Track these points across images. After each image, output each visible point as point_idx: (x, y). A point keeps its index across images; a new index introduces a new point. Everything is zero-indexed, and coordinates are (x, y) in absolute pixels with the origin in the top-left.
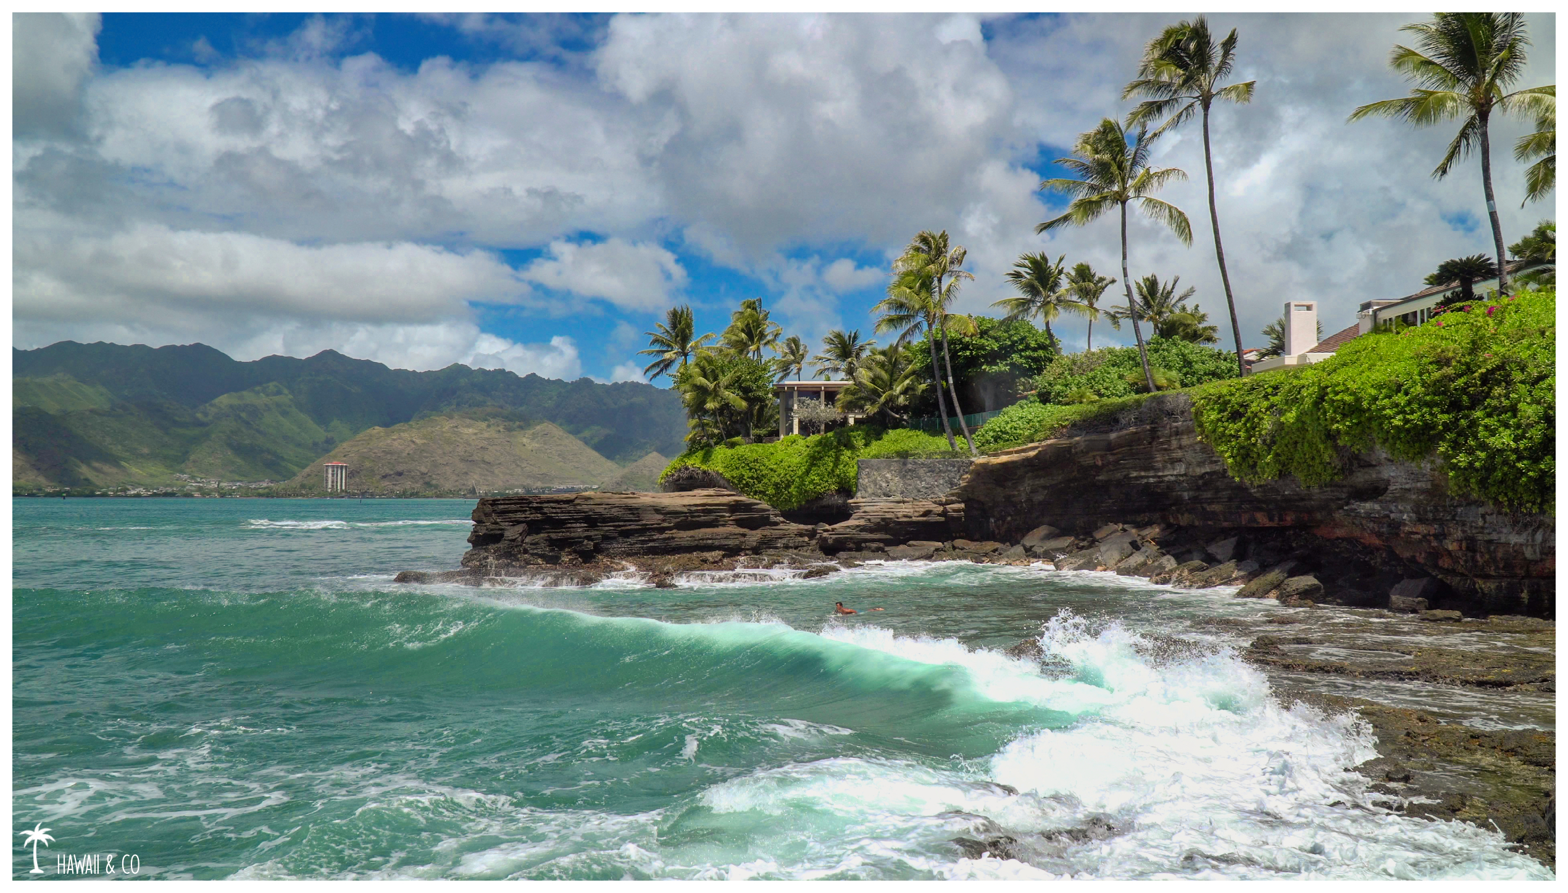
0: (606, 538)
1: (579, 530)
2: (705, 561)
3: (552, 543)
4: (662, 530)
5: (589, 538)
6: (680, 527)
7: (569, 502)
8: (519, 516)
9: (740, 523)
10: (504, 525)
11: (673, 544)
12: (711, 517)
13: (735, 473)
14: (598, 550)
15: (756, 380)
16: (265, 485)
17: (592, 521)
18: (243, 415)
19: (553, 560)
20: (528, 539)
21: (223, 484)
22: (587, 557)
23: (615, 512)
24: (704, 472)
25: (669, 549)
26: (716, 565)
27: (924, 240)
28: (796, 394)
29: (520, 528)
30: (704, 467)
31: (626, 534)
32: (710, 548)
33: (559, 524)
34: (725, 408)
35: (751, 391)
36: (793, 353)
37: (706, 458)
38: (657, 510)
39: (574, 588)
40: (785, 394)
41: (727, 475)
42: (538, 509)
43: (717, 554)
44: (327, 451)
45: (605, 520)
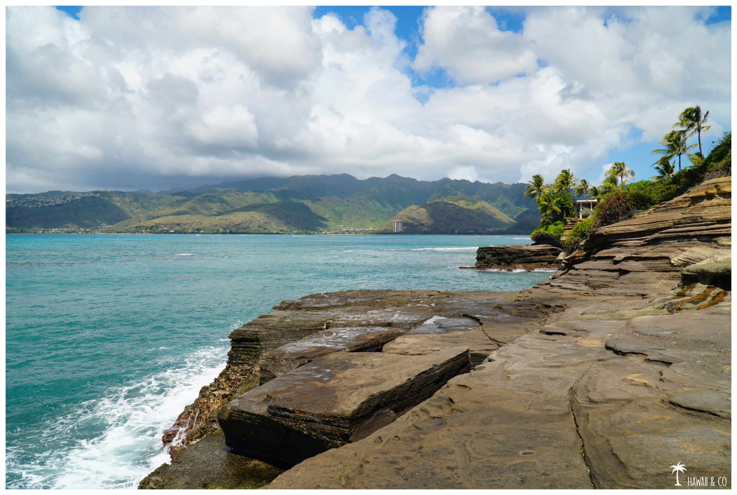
0: (514, 258)
1: (506, 256)
2: (542, 265)
3: (499, 260)
4: (530, 256)
5: (509, 258)
6: (535, 255)
7: (503, 248)
8: (490, 252)
9: (553, 254)
10: (486, 254)
11: (533, 260)
12: (544, 253)
13: (557, 235)
14: (512, 261)
15: (566, 201)
16: (371, 229)
17: (510, 253)
18: (362, 201)
19: (499, 264)
20: (492, 259)
21: (355, 229)
22: (509, 264)
23: (516, 251)
24: (547, 234)
25: (531, 262)
26: (545, 266)
27: (616, 165)
28: (581, 205)
29: (490, 255)
30: (546, 232)
31: (520, 257)
32: (544, 261)
33: (501, 254)
34: (554, 212)
35: (564, 205)
36: (584, 185)
37: (546, 229)
38: (528, 251)
39: (506, 271)
40: (578, 206)
41: (554, 235)
42: (495, 250)
43: (546, 263)
44: (394, 215)
45: (514, 253)
